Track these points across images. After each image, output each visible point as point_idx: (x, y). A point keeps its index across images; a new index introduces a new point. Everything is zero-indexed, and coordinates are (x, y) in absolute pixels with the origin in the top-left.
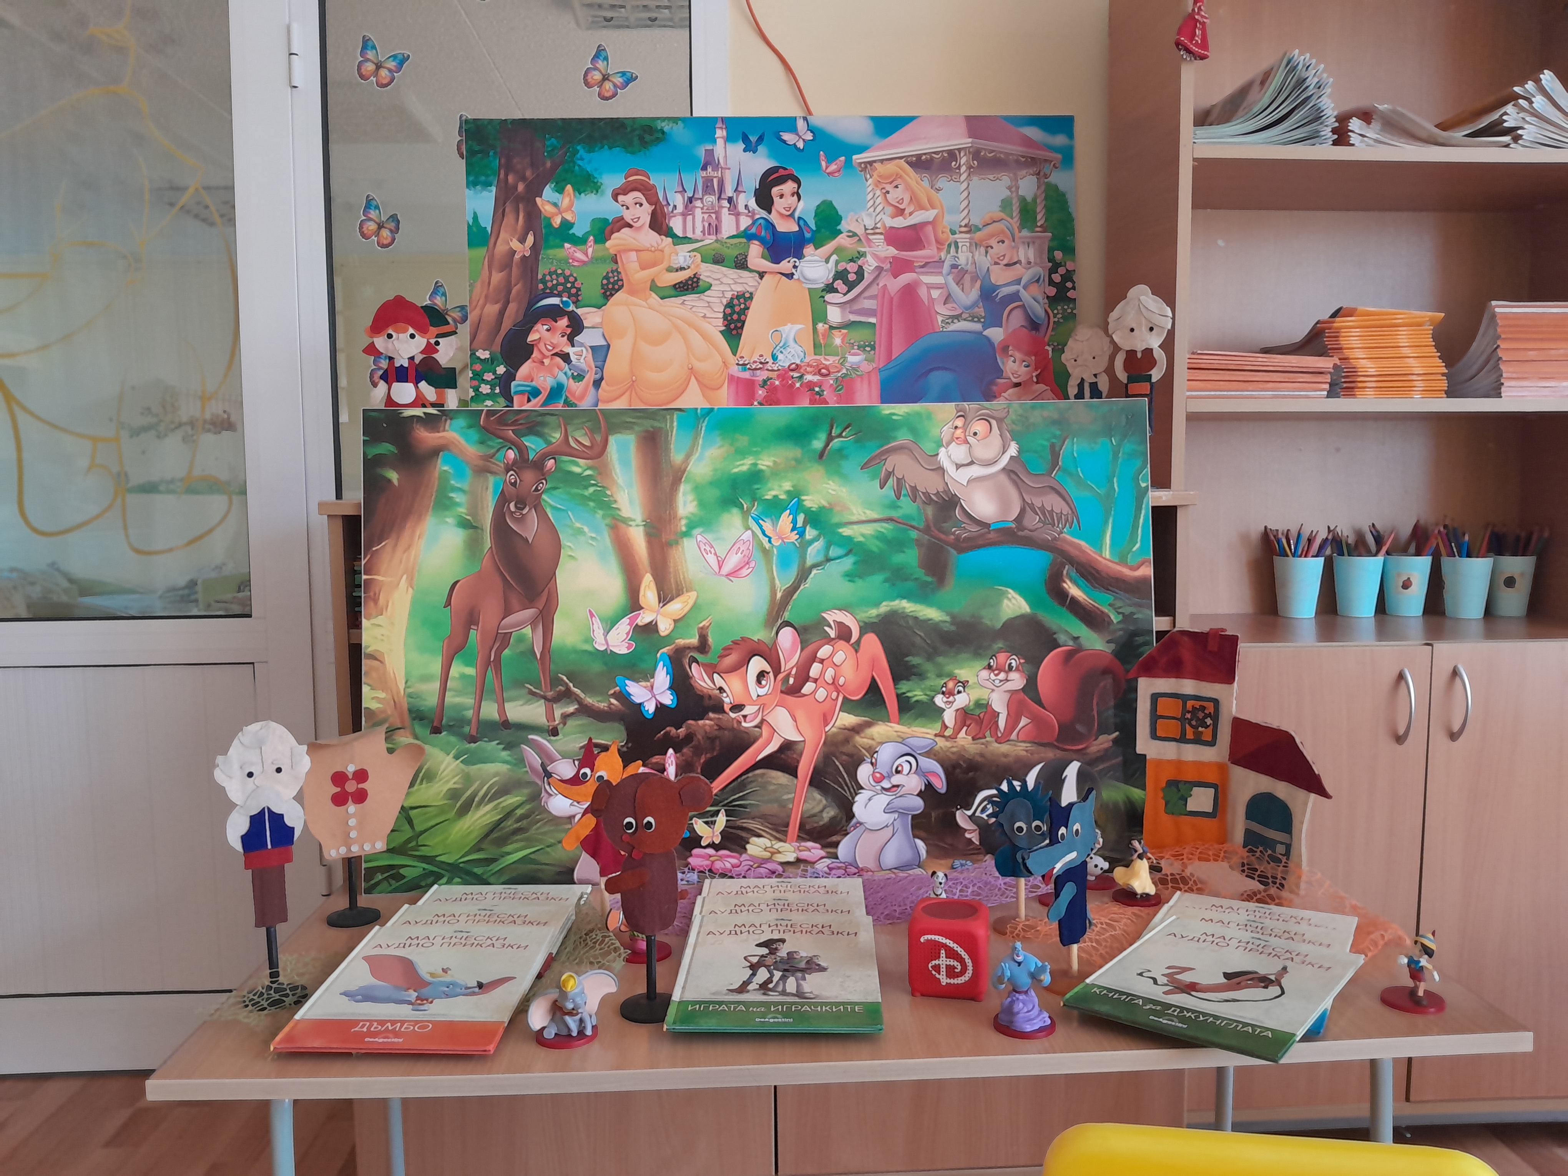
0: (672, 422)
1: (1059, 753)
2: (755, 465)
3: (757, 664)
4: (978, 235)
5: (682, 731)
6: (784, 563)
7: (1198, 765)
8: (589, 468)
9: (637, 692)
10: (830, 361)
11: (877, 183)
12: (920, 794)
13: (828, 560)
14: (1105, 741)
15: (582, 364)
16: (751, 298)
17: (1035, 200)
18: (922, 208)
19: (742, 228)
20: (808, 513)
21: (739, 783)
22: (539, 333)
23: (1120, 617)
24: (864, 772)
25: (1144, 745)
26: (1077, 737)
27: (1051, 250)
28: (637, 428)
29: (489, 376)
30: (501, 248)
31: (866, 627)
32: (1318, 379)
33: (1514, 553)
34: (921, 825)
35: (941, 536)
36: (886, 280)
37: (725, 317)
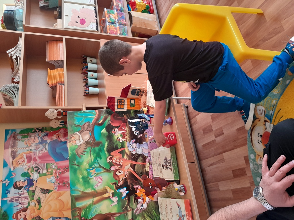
0: (73, 195)
1: (127, 123)
2: (81, 178)
3: (118, 173)
4: (29, 146)
5: (130, 185)
6: (99, 170)
7: (127, 102)
8: (83, 210)
9: (124, 195)
10: (54, 171)
11: (17, 165)
12: (136, 143)
13: (98, 163)
14: (125, 116)
16: (41, 188)
17: (22, 136)
18: (23, 157)
19: (26, 192)
20: (90, 167)
21: (138, 174)
23: (105, 114)
24: (134, 153)
25: (125, 110)
26: (125, 120)
27: (32, 132)
28: (75, 202)
31: (110, 155)
32: (61, 87)
33: (87, 60)
34: (141, 143)
35: (93, 143)
36: (38, 162)
37: (45, 193)
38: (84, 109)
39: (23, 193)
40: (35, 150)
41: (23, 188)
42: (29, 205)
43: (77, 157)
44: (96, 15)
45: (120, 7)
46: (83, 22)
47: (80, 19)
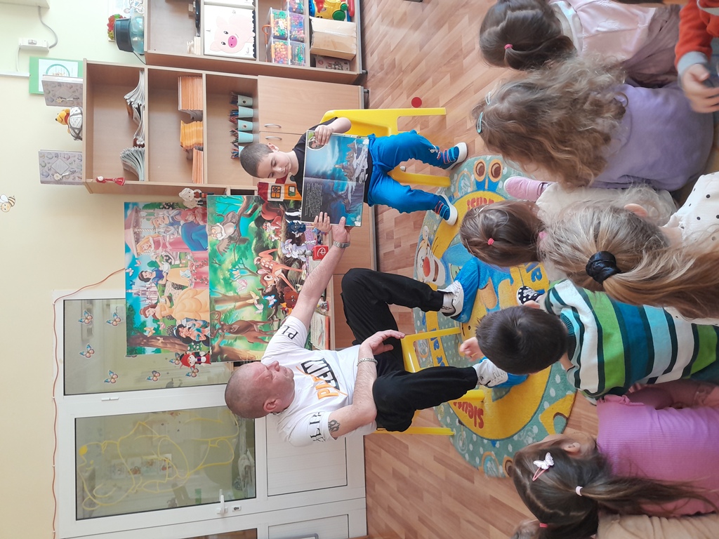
1: (284, 216)
2: (222, 279)
3: (266, 278)
4: (156, 226)
5: (280, 294)
6: (244, 273)
7: (285, 190)
8: (223, 314)
9: (271, 303)
10: (189, 263)
11: (143, 252)
12: (293, 245)
13: (243, 263)
16: (173, 283)
17: (146, 212)
18: (149, 241)
19: (155, 285)
20: (233, 268)
21: (290, 282)
22: (183, 335)
24: (288, 256)
25: (281, 200)
26: (280, 212)
27: (160, 208)
29: (195, 347)
30: (161, 345)
31: (257, 255)
32: (199, 153)
33: (237, 100)
34: (299, 244)
35: (238, 240)
36: (168, 249)
37: (178, 289)
38: (228, 193)
40: (164, 233)
41: (151, 280)
43: (218, 254)
44: (255, 27)
45: (298, 4)
46: (233, 42)
47: (228, 36)
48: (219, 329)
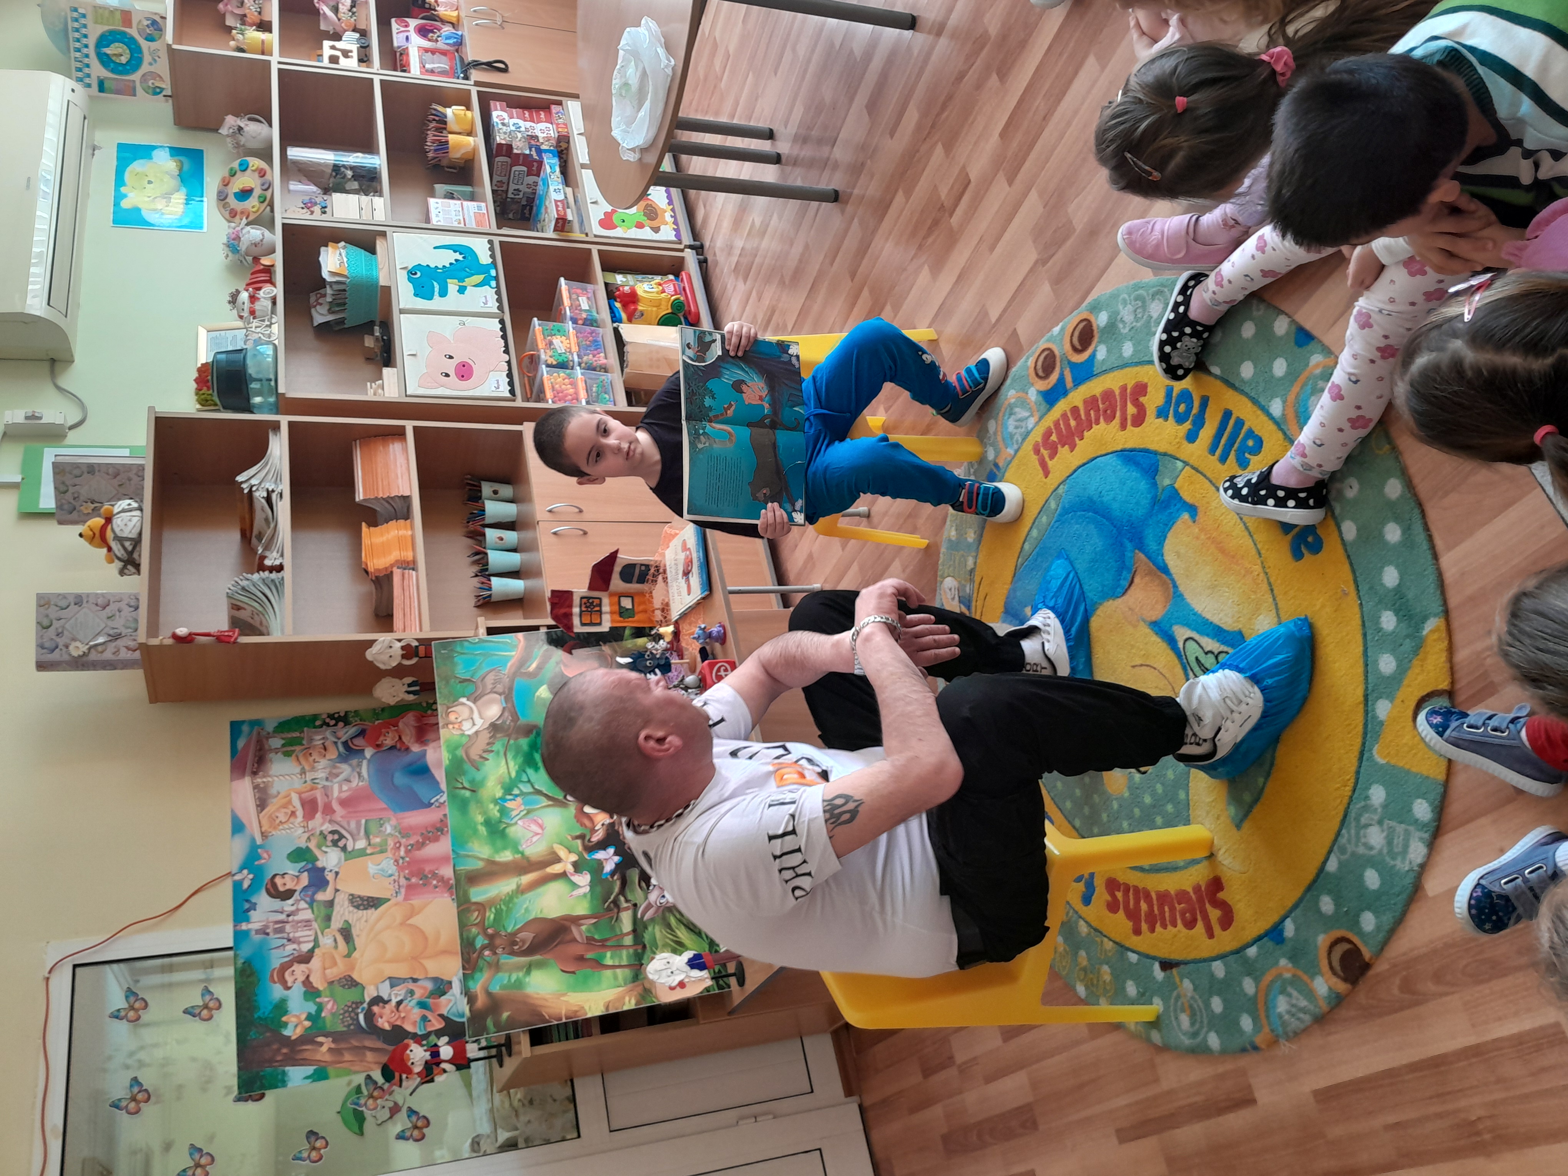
0: (461, 869)
2: (481, 824)
4: (307, 768)
6: (533, 802)
7: (611, 605)
8: (490, 909)
11: (275, 828)
13: (529, 781)
14: (605, 645)
15: (403, 992)
16: (352, 895)
17: (283, 739)
18: (290, 801)
19: (306, 906)
20: (505, 794)
22: (384, 1024)
23: (544, 646)
27: (315, 727)
28: (466, 888)
32: (406, 576)
33: (480, 491)
35: (511, 729)
36: (337, 816)
37: (366, 909)
38: (482, 633)
39: (298, 910)
40: (327, 779)
41: (297, 894)
42: (316, 944)
43: (467, 766)
45: (586, 311)
46: (464, 372)
47: (453, 363)
48: (484, 948)
